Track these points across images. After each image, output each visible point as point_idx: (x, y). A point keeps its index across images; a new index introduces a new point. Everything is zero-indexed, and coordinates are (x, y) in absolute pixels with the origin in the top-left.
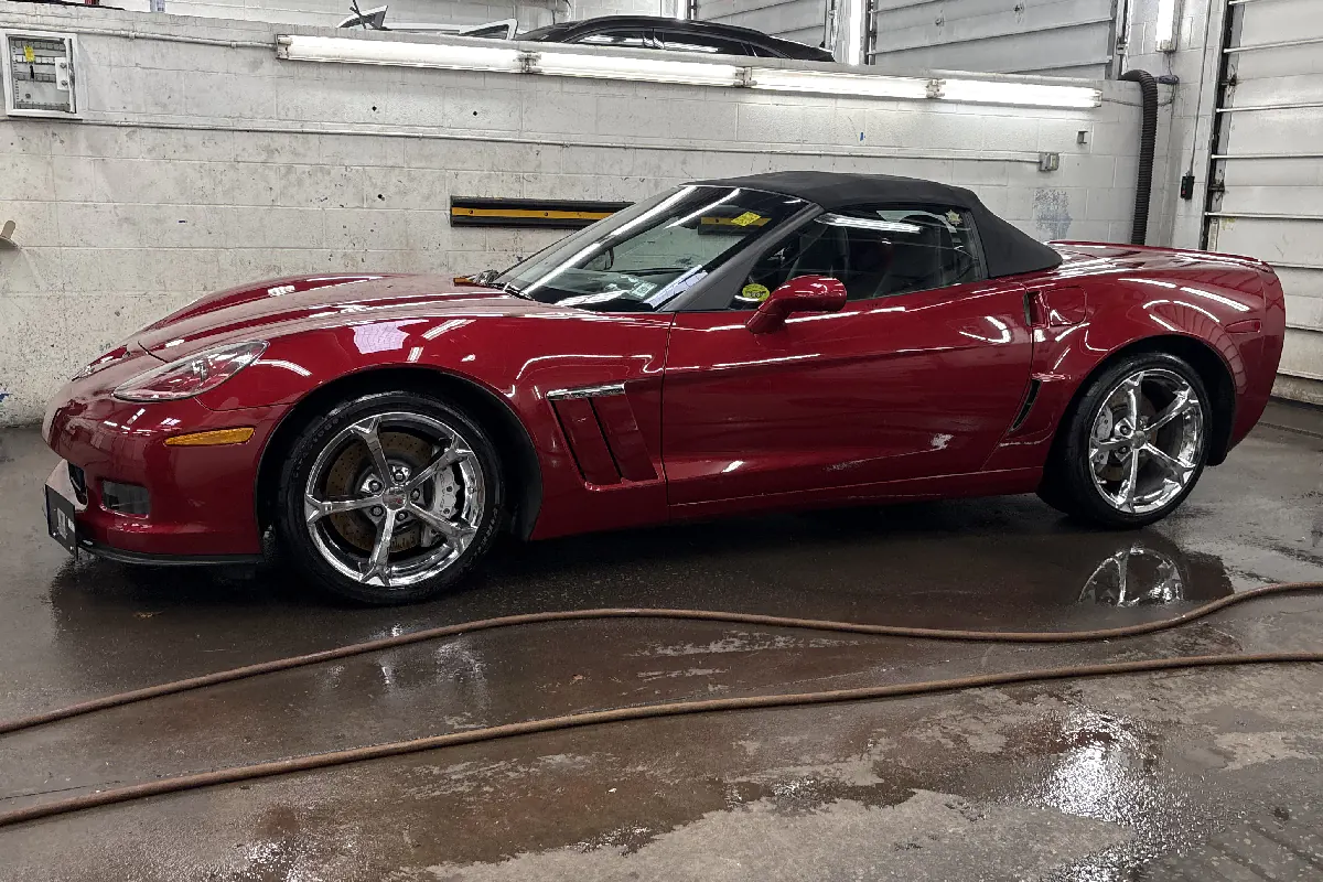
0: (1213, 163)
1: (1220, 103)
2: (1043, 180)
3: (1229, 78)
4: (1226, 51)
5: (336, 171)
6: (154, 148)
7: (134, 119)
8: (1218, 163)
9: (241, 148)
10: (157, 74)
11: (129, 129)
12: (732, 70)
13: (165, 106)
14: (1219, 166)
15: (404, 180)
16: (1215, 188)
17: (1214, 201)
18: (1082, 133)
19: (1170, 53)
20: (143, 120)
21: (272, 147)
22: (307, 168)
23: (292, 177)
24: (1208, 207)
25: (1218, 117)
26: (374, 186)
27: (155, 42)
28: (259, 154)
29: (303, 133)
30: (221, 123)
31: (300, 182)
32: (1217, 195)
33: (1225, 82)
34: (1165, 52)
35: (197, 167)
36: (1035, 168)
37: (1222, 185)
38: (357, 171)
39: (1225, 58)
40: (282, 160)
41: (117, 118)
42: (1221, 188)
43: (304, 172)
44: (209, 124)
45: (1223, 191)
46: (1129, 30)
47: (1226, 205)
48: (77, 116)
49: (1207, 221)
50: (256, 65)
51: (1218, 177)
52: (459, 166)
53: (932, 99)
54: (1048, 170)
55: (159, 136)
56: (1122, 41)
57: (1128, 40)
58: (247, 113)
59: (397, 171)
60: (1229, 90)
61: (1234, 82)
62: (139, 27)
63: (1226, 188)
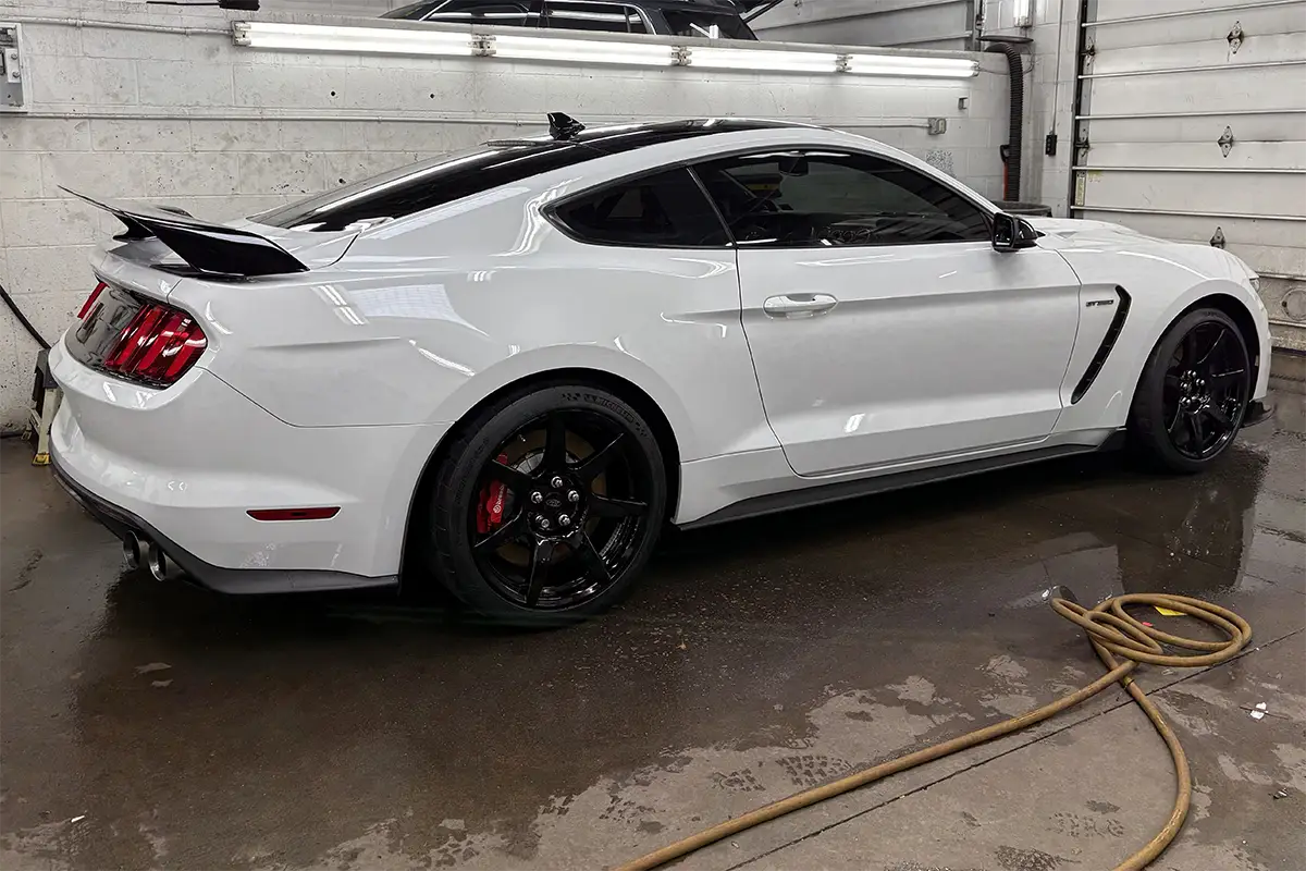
0: (1077, 124)
1: (1080, 71)
2: (932, 143)
3: (1088, 48)
4: (1084, 25)
5: (296, 158)
6: (106, 140)
7: (85, 111)
8: (1082, 123)
9: (198, 137)
10: (107, 63)
11: (79, 121)
12: (669, 49)
13: (116, 96)
14: (1082, 126)
15: (365, 165)
16: (1080, 145)
17: (1080, 156)
18: (962, 100)
19: (1026, 27)
20: (93, 111)
21: (231, 134)
22: (268, 155)
23: (254, 165)
24: (1075, 162)
25: (1079, 83)
26: (335, 171)
27: (105, 31)
28: (218, 144)
29: (262, 120)
30: (176, 112)
31: (260, 171)
32: (1082, 152)
33: (1084, 52)
34: (1022, 27)
35: (153, 158)
36: (925, 131)
37: (1087, 142)
38: (318, 156)
39: (1082, 32)
40: (241, 146)
41: (67, 109)
42: (1086, 145)
43: (264, 160)
44: (165, 113)
45: (1088, 148)
46: (986, 7)
47: (1092, 159)
48: (22, 109)
49: (1074, 174)
50: (212, 52)
51: (1082, 135)
52: (419, 148)
53: (842, 72)
54: (938, 133)
55: (112, 127)
56: (979, 17)
57: (985, 17)
58: (204, 102)
59: (357, 155)
60: (1088, 59)
61: (1092, 52)
62: (87, 15)
63: (1091, 145)
